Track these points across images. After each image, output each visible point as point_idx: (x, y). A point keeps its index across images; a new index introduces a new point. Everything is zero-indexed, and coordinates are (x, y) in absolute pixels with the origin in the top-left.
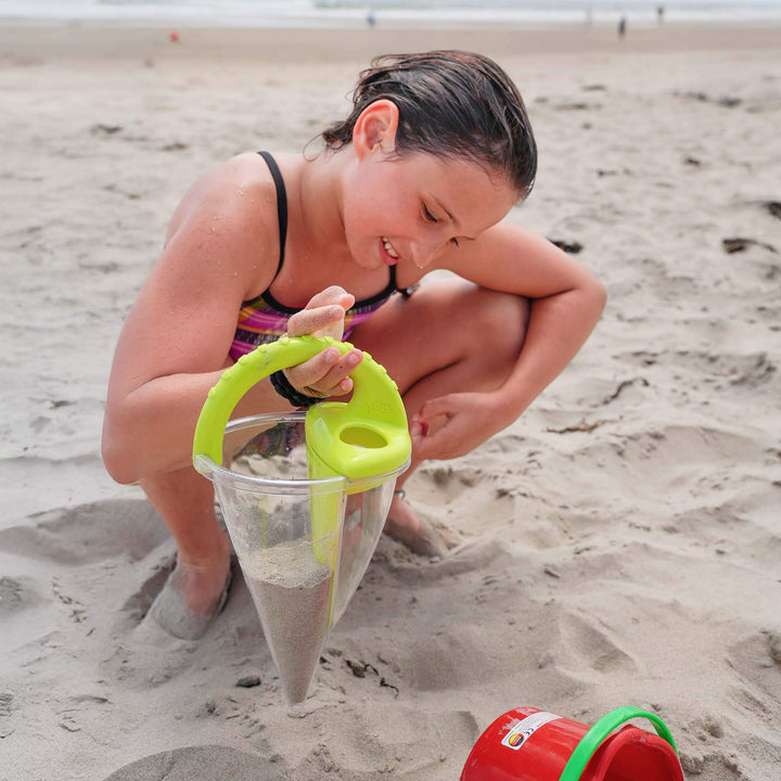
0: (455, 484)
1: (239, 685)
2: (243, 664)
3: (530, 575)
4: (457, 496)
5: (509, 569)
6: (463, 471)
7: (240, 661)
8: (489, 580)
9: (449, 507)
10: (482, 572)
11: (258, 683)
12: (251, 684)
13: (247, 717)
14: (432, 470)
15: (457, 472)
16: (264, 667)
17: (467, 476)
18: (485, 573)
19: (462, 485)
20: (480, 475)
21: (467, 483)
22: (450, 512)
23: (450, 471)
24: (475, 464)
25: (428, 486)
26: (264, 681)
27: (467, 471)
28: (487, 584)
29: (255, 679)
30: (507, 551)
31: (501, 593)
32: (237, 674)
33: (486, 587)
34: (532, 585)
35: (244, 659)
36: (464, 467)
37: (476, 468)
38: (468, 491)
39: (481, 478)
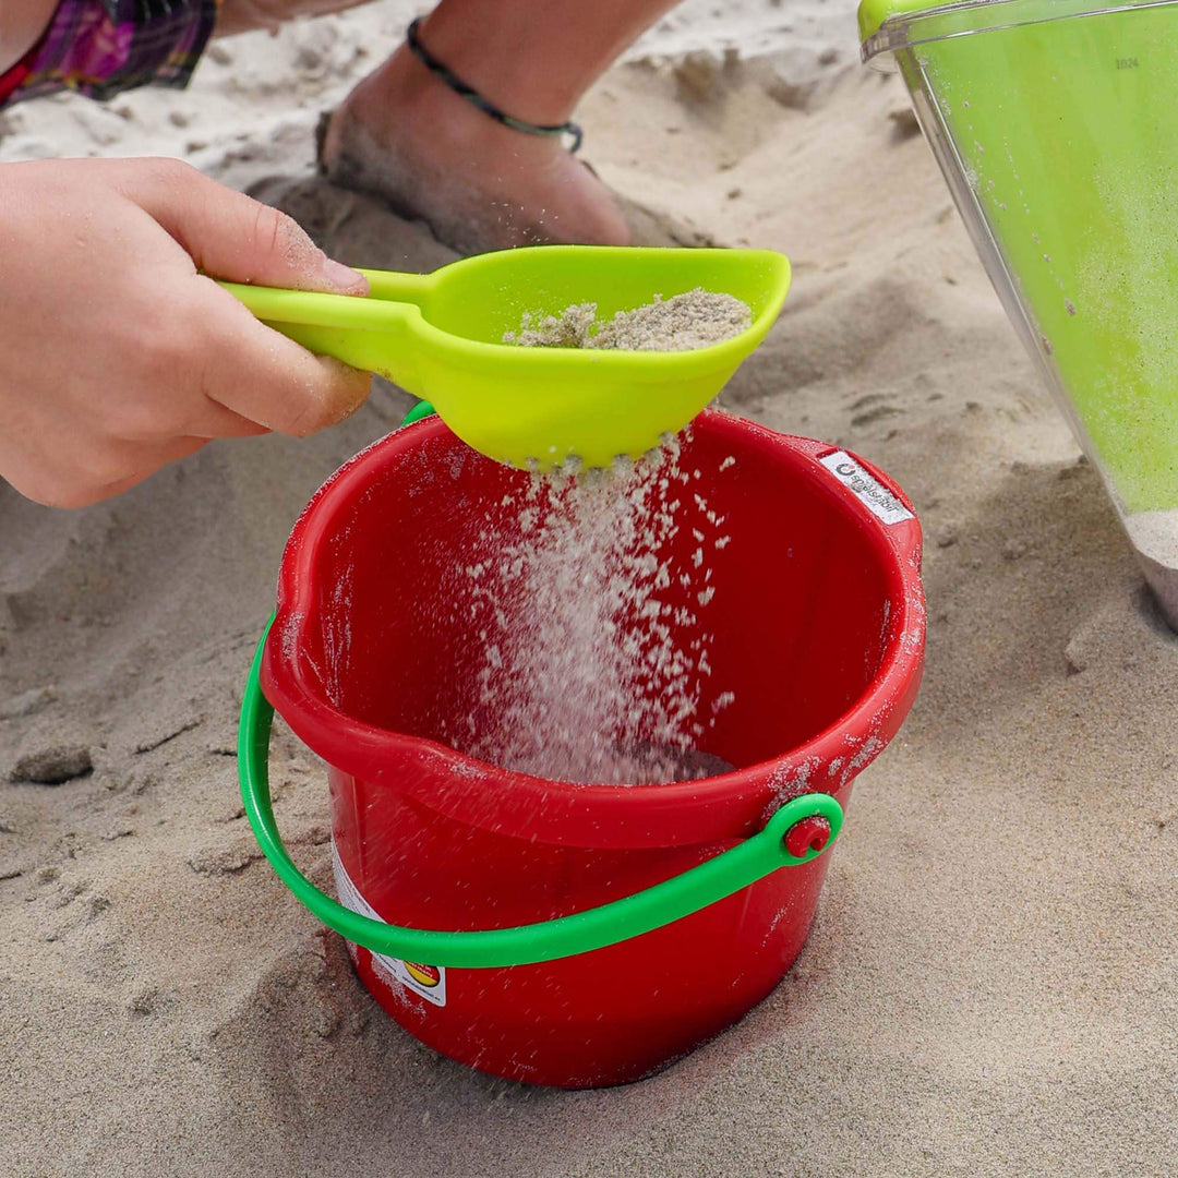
0: (746, 102)
1: (21, 777)
2: (31, 711)
3: (1008, 386)
4: (757, 141)
5: (937, 373)
6: (775, 56)
7: (20, 703)
8: (866, 409)
9: (728, 180)
10: (846, 385)
11: (86, 771)
12: (56, 774)
13: (49, 877)
14: (668, 59)
15: (754, 60)
16: (104, 717)
17: (788, 75)
18: (853, 387)
19: (773, 106)
20: (834, 70)
21: (790, 98)
22: (734, 195)
23: (731, 57)
24: (819, 35)
25: (658, 114)
26: (101, 760)
27: (788, 56)
28: (861, 421)
29: (72, 755)
30: (931, 313)
31: (909, 448)
32: (15, 744)
33: (858, 431)
34: (1013, 418)
35: (33, 695)
36: (780, 43)
37: (820, 47)
38: (794, 126)
39: (838, 80)
